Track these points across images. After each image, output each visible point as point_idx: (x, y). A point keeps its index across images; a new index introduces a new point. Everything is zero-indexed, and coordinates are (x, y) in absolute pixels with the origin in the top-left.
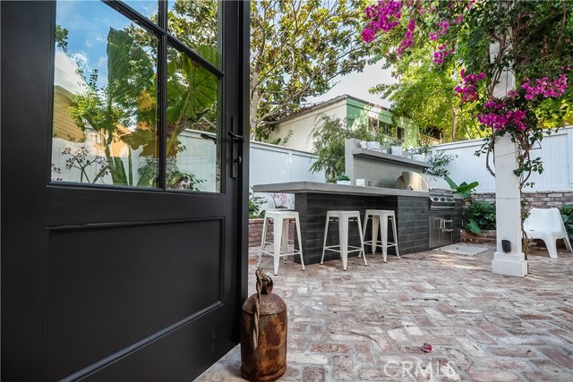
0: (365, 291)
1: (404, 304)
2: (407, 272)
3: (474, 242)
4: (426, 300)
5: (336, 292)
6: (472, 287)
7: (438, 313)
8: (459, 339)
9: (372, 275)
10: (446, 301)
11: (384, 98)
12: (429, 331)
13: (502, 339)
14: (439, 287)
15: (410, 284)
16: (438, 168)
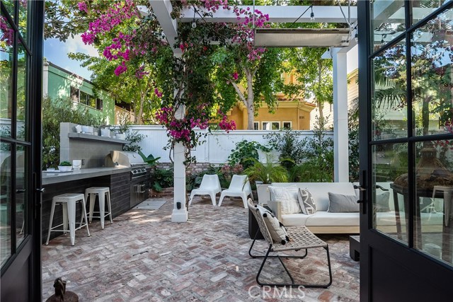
0: (99, 260)
1: (129, 261)
2: (122, 235)
3: (157, 197)
4: (141, 253)
5: (76, 268)
6: (164, 236)
7: (151, 261)
8: (165, 273)
9: (98, 244)
10: (153, 251)
12: (149, 274)
13: (184, 265)
14: (146, 241)
15: (128, 244)
16: (134, 144)
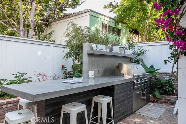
3: (157, 102)
11: (111, 12)
16: (138, 57)
